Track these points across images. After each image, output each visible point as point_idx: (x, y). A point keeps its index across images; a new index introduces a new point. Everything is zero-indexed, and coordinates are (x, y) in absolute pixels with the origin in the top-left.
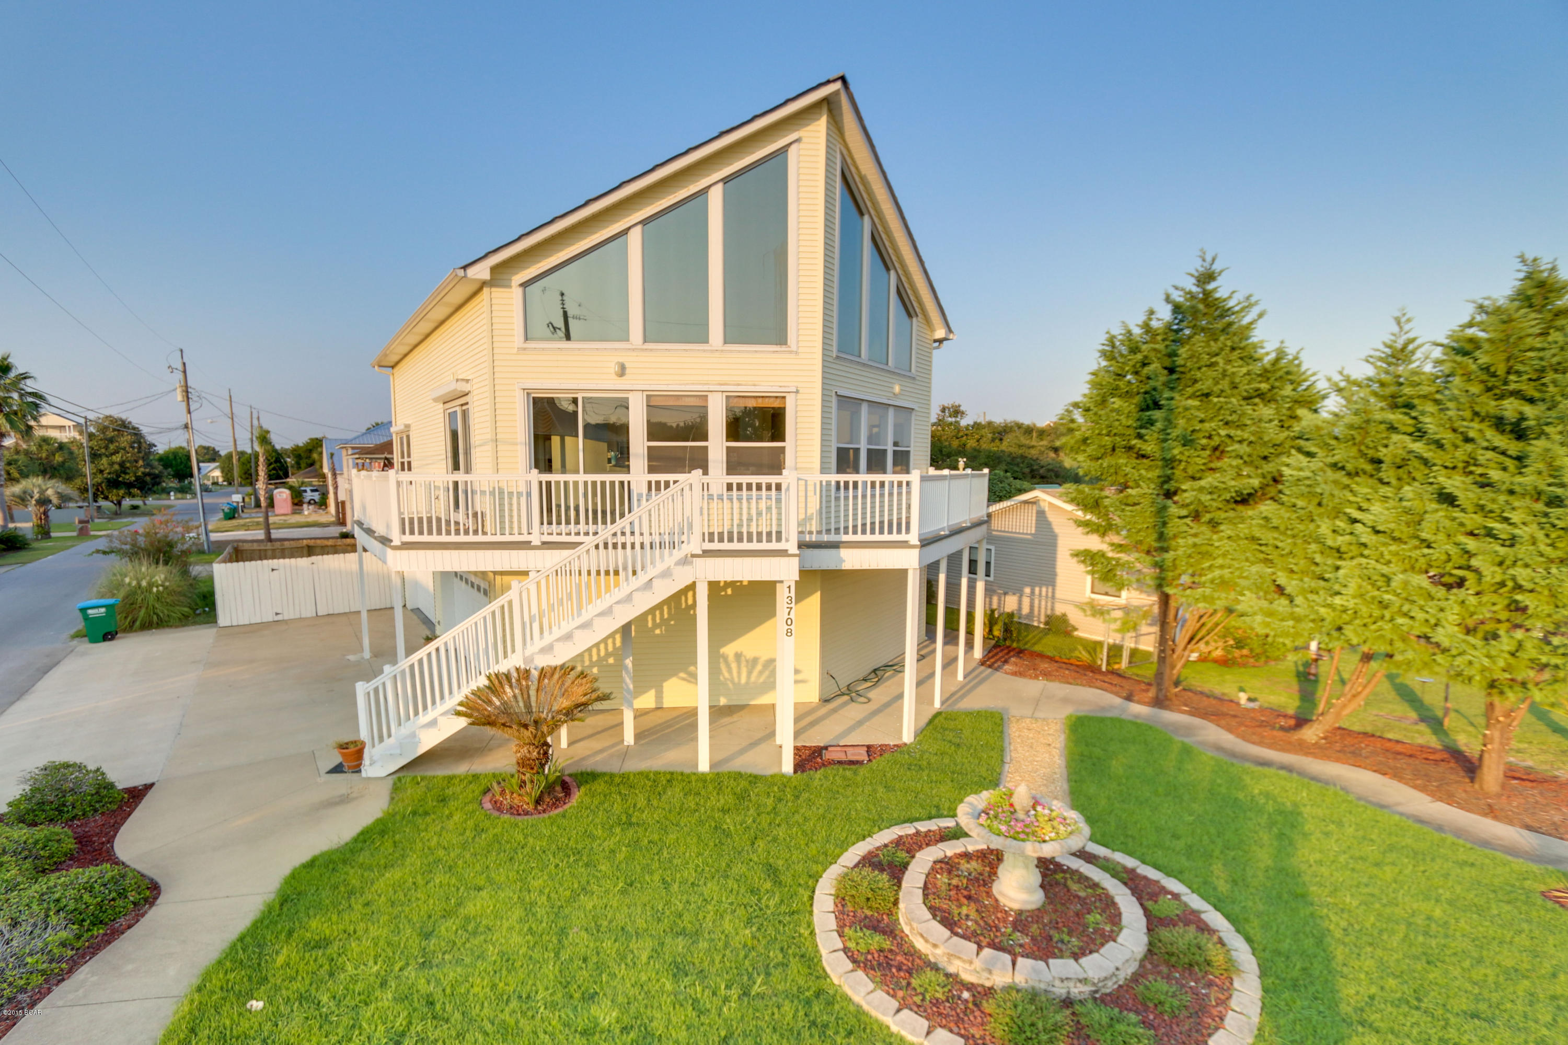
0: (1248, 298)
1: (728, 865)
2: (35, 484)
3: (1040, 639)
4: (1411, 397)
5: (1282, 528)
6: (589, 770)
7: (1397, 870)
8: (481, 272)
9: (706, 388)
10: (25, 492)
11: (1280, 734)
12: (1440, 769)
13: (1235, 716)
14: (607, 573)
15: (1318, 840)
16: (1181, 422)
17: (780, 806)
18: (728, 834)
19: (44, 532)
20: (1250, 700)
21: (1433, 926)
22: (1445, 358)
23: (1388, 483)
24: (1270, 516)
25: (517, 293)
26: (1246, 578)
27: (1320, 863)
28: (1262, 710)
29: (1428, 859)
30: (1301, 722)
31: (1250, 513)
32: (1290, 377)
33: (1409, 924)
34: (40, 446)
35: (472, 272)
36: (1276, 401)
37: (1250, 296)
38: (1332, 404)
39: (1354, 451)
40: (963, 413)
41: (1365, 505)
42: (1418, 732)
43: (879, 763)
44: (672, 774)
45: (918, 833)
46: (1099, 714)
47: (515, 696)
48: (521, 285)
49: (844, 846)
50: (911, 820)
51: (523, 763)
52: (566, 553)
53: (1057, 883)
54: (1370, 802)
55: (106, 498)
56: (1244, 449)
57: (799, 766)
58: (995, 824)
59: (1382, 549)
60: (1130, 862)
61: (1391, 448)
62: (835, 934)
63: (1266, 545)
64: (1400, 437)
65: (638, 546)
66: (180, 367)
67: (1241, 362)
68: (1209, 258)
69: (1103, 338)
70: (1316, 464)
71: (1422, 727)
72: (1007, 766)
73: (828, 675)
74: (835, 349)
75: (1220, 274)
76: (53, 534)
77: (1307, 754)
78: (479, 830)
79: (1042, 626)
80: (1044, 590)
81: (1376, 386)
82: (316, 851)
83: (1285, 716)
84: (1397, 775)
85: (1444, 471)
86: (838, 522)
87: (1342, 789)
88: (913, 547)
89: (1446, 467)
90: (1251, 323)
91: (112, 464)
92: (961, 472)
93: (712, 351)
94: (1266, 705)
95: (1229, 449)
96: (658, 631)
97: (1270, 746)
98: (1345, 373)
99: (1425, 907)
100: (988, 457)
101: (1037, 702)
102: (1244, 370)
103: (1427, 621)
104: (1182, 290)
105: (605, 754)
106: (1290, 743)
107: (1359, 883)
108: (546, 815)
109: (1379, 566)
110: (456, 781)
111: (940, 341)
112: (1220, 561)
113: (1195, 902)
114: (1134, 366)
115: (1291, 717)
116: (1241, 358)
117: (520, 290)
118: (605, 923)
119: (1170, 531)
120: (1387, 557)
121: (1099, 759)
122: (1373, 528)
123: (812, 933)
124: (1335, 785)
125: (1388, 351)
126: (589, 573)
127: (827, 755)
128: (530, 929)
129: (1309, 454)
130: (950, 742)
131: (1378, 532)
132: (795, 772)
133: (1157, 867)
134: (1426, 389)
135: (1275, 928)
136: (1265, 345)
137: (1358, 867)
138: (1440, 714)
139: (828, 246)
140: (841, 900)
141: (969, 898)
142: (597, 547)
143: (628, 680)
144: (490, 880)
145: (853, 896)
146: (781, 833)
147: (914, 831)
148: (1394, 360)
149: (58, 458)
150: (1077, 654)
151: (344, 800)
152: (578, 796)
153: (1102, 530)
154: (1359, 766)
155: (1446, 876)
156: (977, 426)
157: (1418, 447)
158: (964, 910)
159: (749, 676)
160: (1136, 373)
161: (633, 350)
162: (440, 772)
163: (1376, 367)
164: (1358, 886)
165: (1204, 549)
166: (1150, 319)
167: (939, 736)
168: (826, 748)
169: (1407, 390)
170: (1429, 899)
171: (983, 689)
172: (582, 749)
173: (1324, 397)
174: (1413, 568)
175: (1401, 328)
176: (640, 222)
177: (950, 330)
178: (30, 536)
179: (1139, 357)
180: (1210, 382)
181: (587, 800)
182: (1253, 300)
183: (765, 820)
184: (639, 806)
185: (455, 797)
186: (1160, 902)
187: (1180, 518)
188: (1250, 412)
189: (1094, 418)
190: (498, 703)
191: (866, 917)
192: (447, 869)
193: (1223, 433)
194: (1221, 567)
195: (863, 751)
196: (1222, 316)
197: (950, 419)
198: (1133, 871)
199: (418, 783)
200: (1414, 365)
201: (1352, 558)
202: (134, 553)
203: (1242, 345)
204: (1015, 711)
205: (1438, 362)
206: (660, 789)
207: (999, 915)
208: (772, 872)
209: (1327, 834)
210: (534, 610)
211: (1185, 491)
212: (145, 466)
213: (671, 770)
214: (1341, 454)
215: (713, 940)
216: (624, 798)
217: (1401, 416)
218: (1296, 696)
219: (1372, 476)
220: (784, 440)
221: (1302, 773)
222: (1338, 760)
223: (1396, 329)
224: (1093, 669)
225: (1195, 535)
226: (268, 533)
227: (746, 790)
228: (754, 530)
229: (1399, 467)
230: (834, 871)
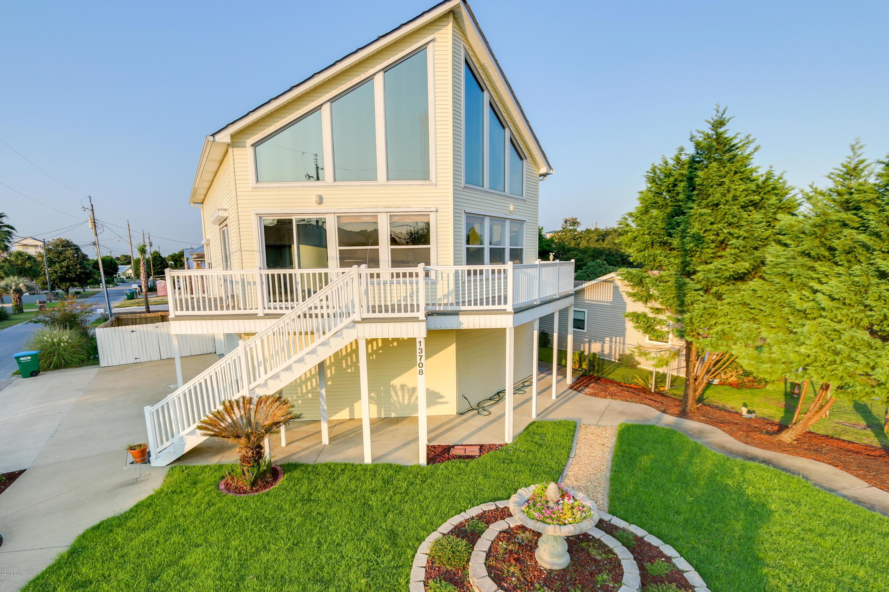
0: (747, 138)
1: (365, 531)
2: (12, 281)
3: (614, 370)
4: (859, 202)
5: (765, 297)
6: (293, 462)
7: (835, 540)
8: (224, 137)
9: (376, 210)
10: (7, 285)
11: (766, 436)
12: (878, 463)
13: (737, 424)
14: (306, 333)
15: (780, 516)
16: (697, 225)
17: (411, 488)
18: (370, 508)
19: (19, 309)
20: (749, 412)
21: (857, 584)
22: (884, 172)
23: (841, 265)
24: (756, 288)
25: (250, 151)
26: (740, 331)
27: (779, 533)
28: (757, 419)
29: (860, 531)
30: (783, 427)
31: (744, 287)
32: (775, 192)
33: (839, 582)
34: (17, 258)
35: (218, 138)
36: (765, 208)
37: (749, 136)
38: (805, 209)
39: (817, 242)
40: (578, 223)
41: (824, 280)
42: (865, 435)
43: (486, 457)
44: (346, 465)
45: (497, 508)
46: (643, 423)
47: (241, 416)
48: (252, 145)
49: (444, 518)
50: (494, 500)
51: (244, 459)
52: (274, 321)
53: (583, 550)
54: (822, 487)
55: (59, 288)
56: (741, 242)
57: (431, 460)
58: (532, 512)
59: (835, 312)
60: (640, 532)
61: (843, 239)
62: (422, 583)
63: (754, 308)
64: (850, 231)
65: (325, 316)
66: (90, 208)
67: (741, 182)
68: (721, 110)
69: (649, 168)
70: (789, 252)
71: (869, 431)
72: (571, 460)
73: (463, 397)
74: (463, 182)
75: (728, 121)
76: (24, 310)
77: (783, 451)
78: (210, 504)
79: (617, 361)
80: (618, 339)
81: (835, 196)
82: (104, 518)
83: (772, 424)
84: (846, 467)
85: (882, 255)
86: (464, 297)
87: (804, 477)
88: (509, 313)
89: (883, 252)
90: (749, 155)
91: (62, 267)
92: (551, 262)
93: (379, 185)
94: (761, 415)
95: (730, 243)
96: (349, 370)
97: (757, 446)
98: (814, 187)
99: (853, 569)
100: (594, 251)
101: (602, 414)
102: (743, 187)
103: (868, 363)
104: (702, 133)
105: (308, 451)
106: (772, 443)
107: (806, 549)
108: (256, 494)
109: (832, 324)
110: (207, 470)
111: (544, 175)
112: (722, 320)
113: (681, 564)
114: (668, 187)
115: (776, 424)
116: (741, 179)
117: (252, 149)
118: (271, 572)
119: (688, 299)
120: (839, 318)
121: (635, 455)
122: (830, 296)
123: (408, 582)
124: (799, 474)
125: (844, 170)
126: (295, 334)
127: (453, 452)
128: (221, 576)
129: (786, 245)
130: (536, 443)
131: (833, 299)
132: (428, 464)
133: (659, 536)
134: (870, 196)
135: (737, 585)
136: (759, 170)
137: (807, 537)
138: (883, 422)
139: (456, 112)
140: (432, 560)
141: (517, 560)
142: (299, 317)
143: (323, 403)
144: (206, 540)
145: (440, 557)
146: (406, 507)
147: (495, 507)
148: (848, 177)
149: (28, 265)
150: (635, 380)
151: (136, 482)
152: (282, 480)
153: (644, 299)
154: (819, 460)
155: (872, 545)
156: (588, 231)
157: (863, 238)
158: (512, 569)
159: (410, 399)
160: (669, 191)
161: (327, 186)
162: (199, 463)
163: (835, 181)
164: (804, 552)
165: (711, 311)
166: (681, 154)
167: (530, 439)
168: (453, 446)
169: (856, 196)
170: (856, 563)
171: (569, 405)
172: (295, 447)
173: (800, 205)
174: (858, 325)
175: (855, 153)
176: (329, 101)
177: (551, 168)
178: (10, 311)
179: (672, 179)
180: (718, 195)
181: (286, 483)
182: (751, 138)
183: (398, 498)
184: (319, 487)
185: (203, 481)
186: (655, 564)
187: (696, 290)
188: (746, 216)
189: (640, 222)
190: (230, 420)
191: (447, 571)
192: (181, 531)
193: (725, 231)
194: (723, 323)
195: (477, 449)
196: (729, 150)
197: (570, 228)
198: (640, 540)
199: (183, 471)
200: (861, 180)
201: (815, 319)
202: (53, 322)
203: (742, 170)
204: (585, 421)
205: (879, 175)
206: (335, 476)
207: (536, 573)
208: (393, 536)
209: (788, 511)
210: (261, 359)
211: (699, 271)
212: (81, 268)
213: (347, 462)
214: (807, 244)
215: (340, 586)
216: (310, 481)
217: (851, 216)
218: (783, 410)
219: (830, 260)
220: (429, 243)
221: (776, 466)
222: (804, 456)
223: (851, 154)
224: (645, 390)
225: (705, 302)
226: (148, 308)
227: (391, 477)
228: (389, 303)
229: (848, 253)
230: (435, 536)
